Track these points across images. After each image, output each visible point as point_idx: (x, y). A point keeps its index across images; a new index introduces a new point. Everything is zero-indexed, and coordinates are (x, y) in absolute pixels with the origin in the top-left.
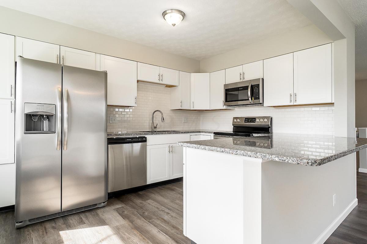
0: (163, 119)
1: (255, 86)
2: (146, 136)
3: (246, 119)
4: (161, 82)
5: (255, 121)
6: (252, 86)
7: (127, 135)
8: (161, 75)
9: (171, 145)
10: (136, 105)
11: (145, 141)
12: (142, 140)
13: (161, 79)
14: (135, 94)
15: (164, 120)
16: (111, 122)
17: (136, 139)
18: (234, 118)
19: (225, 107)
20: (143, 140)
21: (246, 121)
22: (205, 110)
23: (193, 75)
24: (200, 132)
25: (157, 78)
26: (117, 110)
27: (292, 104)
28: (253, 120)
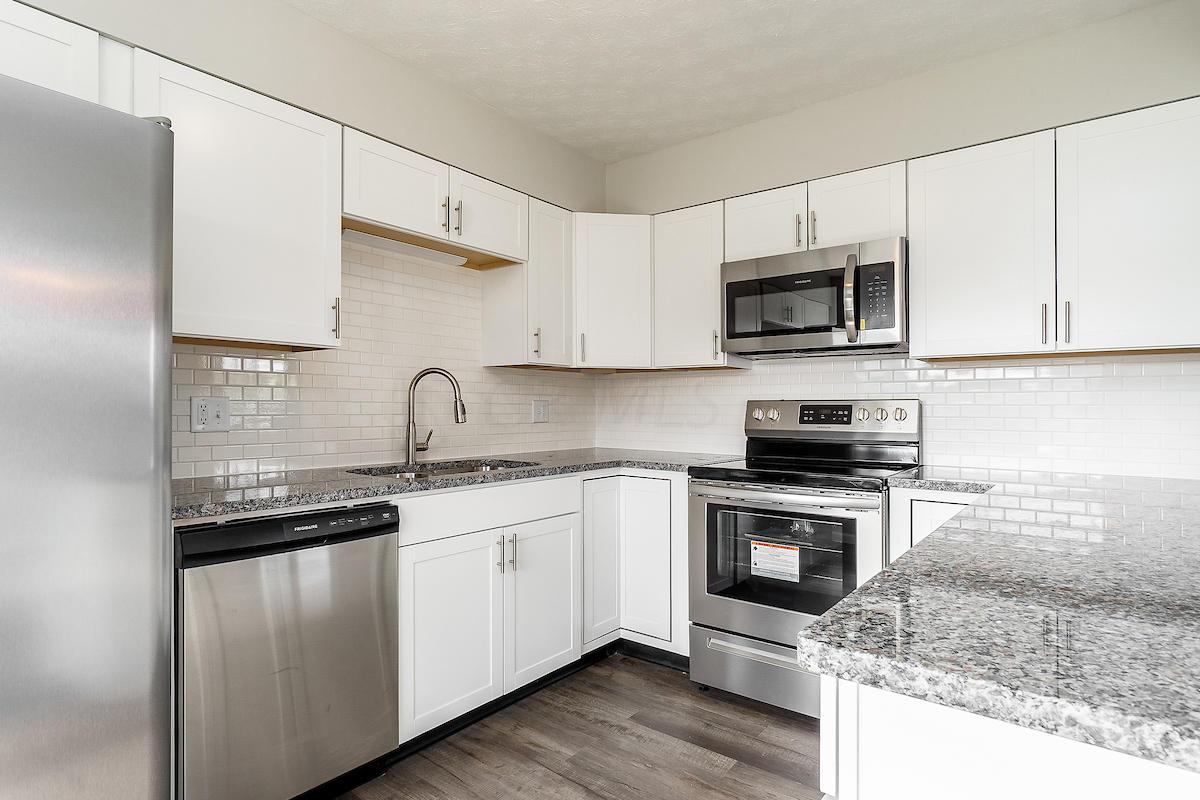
0: (460, 410)
1: (875, 270)
2: (394, 500)
3: (803, 408)
4: (453, 238)
5: (849, 416)
6: (857, 270)
7: (295, 500)
8: (454, 205)
9: (508, 533)
10: (338, 343)
11: (393, 526)
12: (376, 523)
13: (453, 224)
14: (335, 289)
15: (464, 412)
16: (200, 427)
17: (341, 521)
18: (752, 405)
19: (722, 360)
20: (381, 522)
21: (809, 415)
22: (619, 371)
23: (583, 219)
24: (618, 464)
25: (439, 215)
26: (229, 363)
27: (1050, 348)
28: (840, 413)
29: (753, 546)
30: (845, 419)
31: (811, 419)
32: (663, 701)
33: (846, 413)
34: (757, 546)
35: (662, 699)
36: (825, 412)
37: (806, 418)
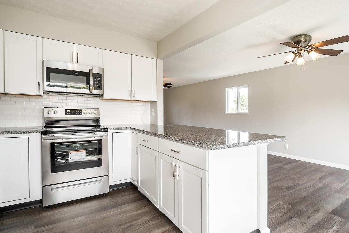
1: (96, 75)
3: (66, 110)
6: (93, 74)
28: (79, 112)
29: (70, 153)
30: (80, 114)
31: (69, 113)
32: (38, 218)
33: (80, 112)
34: (71, 153)
35: (37, 217)
36: (74, 111)
37: (67, 113)
